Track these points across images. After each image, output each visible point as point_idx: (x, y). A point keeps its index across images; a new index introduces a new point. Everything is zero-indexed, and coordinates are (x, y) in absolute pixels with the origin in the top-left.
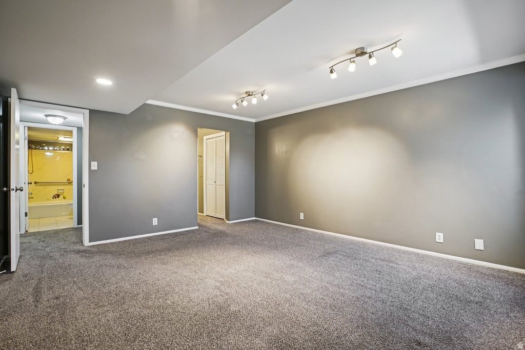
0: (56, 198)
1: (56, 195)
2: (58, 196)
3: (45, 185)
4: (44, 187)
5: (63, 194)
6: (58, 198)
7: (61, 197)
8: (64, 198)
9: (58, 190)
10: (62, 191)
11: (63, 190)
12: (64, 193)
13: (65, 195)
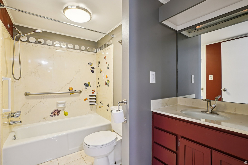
0: (55, 115)
1: (56, 111)
2: (58, 112)
3: (41, 98)
4: (39, 100)
5: (64, 109)
6: (58, 115)
7: (61, 113)
8: (66, 115)
9: (58, 104)
10: (63, 105)
11: (64, 103)
12: (65, 107)
13: (66, 110)
